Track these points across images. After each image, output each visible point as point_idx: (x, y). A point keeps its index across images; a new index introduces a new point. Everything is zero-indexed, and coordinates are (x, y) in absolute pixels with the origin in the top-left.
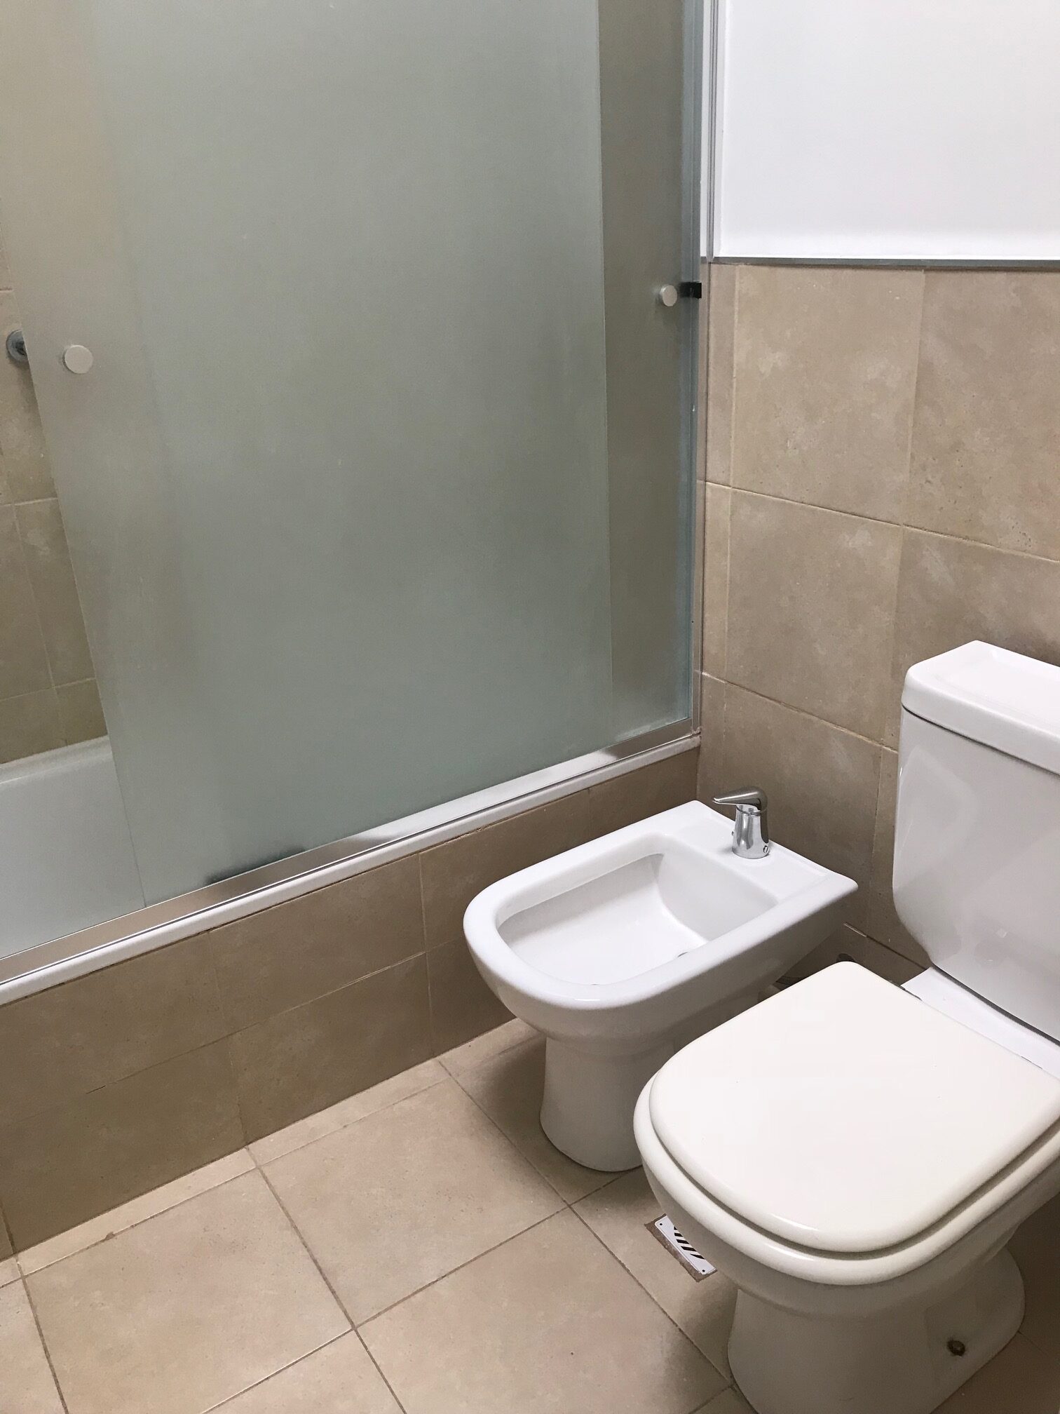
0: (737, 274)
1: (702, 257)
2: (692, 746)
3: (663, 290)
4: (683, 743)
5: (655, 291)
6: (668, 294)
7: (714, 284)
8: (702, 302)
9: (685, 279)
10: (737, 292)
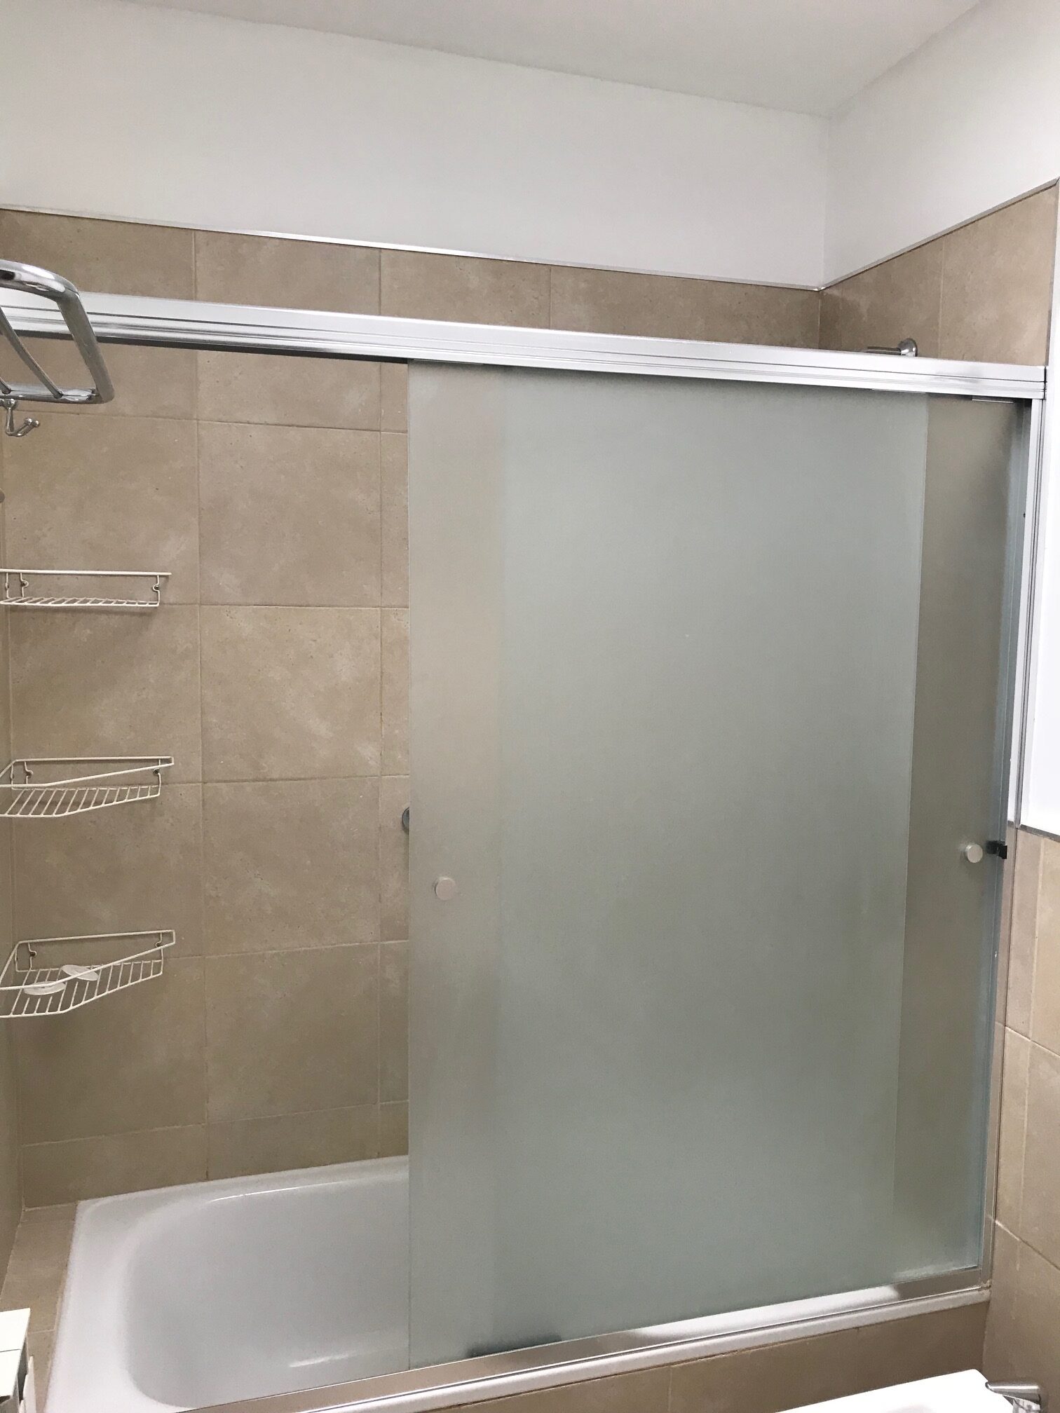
0: (1042, 845)
1: (1009, 821)
2: (981, 1300)
3: (969, 847)
4: (970, 1294)
5: (961, 847)
6: (974, 852)
7: (1019, 848)
8: (1007, 863)
9: (991, 838)
10: (1041, 862)
